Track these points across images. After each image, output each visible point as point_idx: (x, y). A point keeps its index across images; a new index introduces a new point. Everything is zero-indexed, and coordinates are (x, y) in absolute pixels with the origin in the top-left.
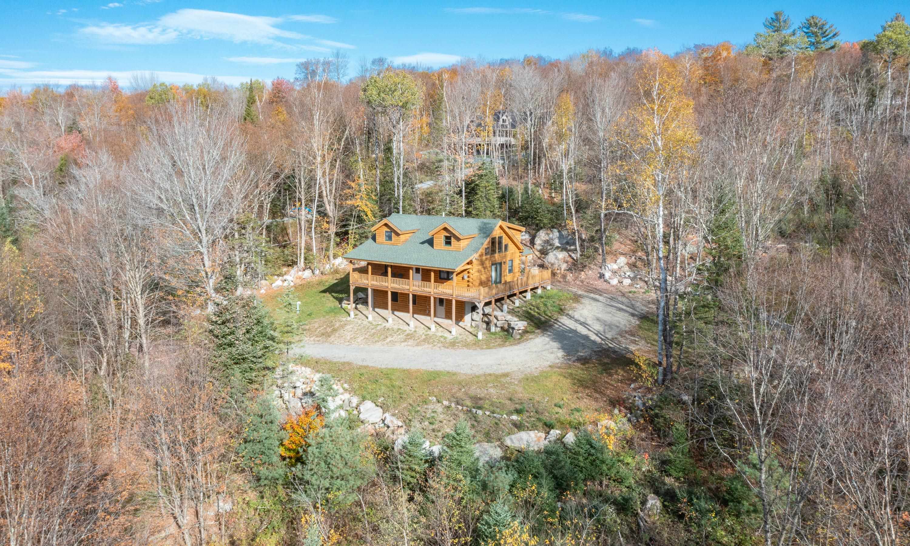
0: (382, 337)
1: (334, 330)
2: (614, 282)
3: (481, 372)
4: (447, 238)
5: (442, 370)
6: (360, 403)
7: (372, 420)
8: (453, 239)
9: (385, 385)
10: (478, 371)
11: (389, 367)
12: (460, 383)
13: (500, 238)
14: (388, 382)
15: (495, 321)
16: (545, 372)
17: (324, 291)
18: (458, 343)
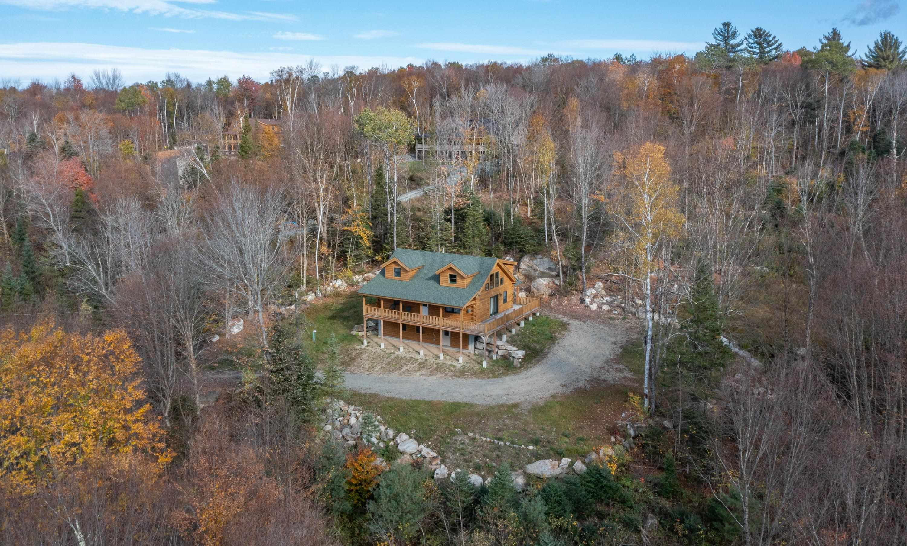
0: (398, 366)
1: (353, 359)
2: (594, 307)
3: (494, 403)
4: (452, 276)
5: (460, 401)
6: (396, 436)
7: (409, 451)
8: (457, 278)
9: (415, 418)
10: (491, 402)
11: (413, 398)
12: (478, 414)
13: (497, 274)
14: (416, 414)
15: (497, 350)
16: (548, 402)
17: (333, 318)
18: (467, 371)
